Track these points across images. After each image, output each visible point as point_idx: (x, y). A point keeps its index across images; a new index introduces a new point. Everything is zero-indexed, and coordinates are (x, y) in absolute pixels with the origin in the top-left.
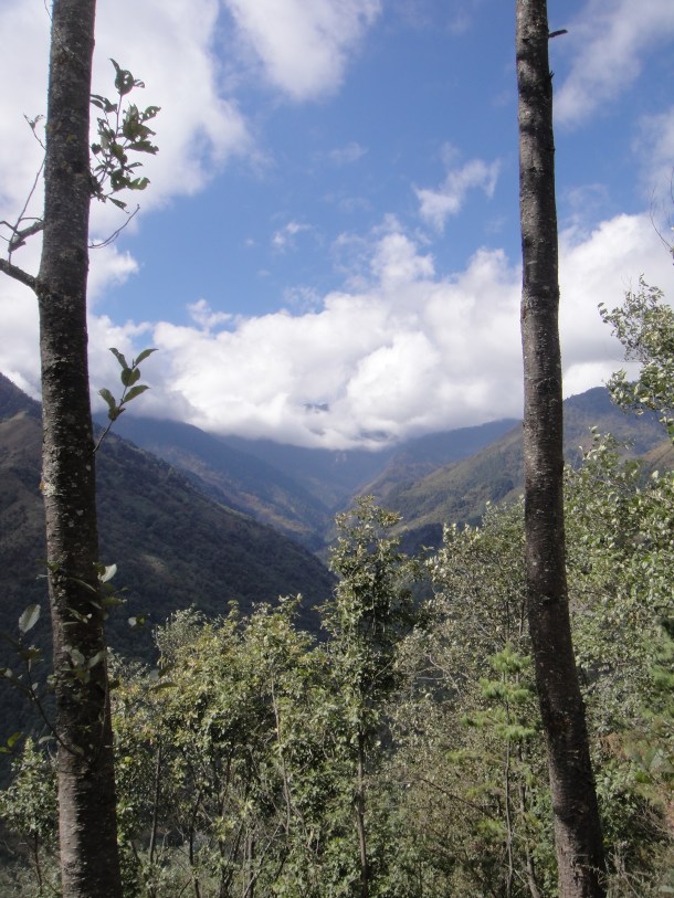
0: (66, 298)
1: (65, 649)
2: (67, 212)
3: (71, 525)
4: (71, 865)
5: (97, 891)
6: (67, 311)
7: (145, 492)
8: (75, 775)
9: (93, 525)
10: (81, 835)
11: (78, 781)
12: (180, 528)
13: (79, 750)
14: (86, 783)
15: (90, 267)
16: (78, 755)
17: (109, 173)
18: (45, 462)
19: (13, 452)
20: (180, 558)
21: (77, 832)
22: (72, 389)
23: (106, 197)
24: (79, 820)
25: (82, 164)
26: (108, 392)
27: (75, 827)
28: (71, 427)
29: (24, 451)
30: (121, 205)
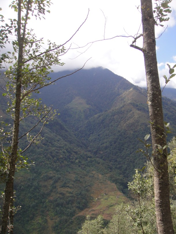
0: (151, 52)
1: (155, 145)
2: (149, 30)
3: (156, 112)
4: (157, 200)
5: (164, 208)
6: (151, 56)
7: (165, 107)
8: (159, 177)
9: (162, 112)
10: (160, 193)
11: (160, 179)
12: (174, 116)
13: (160, 171)
14: (161, 180)
15: (156, 43)
16: (159, 172)
17: (158, 18)
18: (148, 96)
19: (130, 99)
20: (174, 124)
21: (159, 192)
22: (154, 76)
23: (158, 24)
24: (160, 189)
25: (151, 16)
26: (165, 76)
27: (158, 191)
28: (155, 86)
29: (133, 98)
30: (162, 26)
